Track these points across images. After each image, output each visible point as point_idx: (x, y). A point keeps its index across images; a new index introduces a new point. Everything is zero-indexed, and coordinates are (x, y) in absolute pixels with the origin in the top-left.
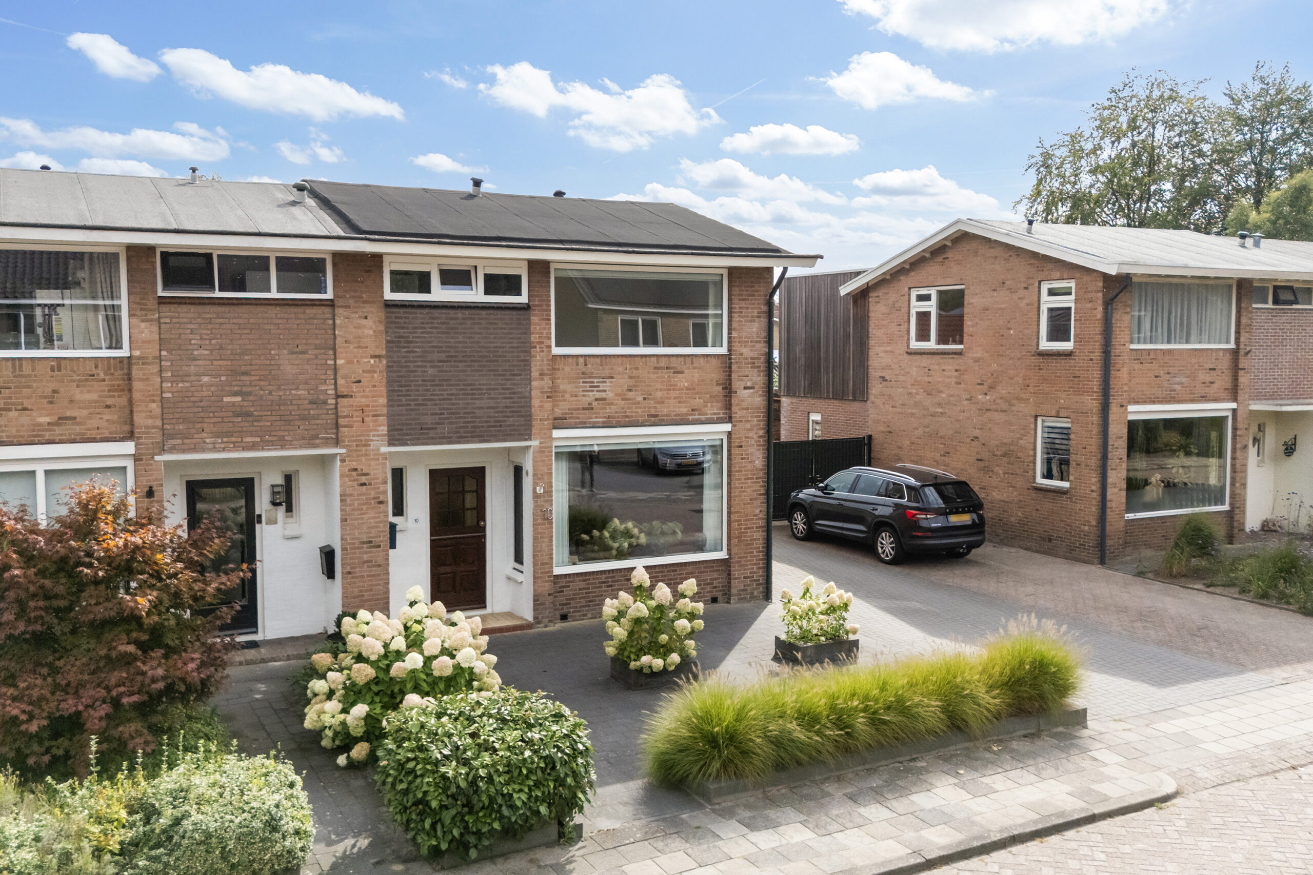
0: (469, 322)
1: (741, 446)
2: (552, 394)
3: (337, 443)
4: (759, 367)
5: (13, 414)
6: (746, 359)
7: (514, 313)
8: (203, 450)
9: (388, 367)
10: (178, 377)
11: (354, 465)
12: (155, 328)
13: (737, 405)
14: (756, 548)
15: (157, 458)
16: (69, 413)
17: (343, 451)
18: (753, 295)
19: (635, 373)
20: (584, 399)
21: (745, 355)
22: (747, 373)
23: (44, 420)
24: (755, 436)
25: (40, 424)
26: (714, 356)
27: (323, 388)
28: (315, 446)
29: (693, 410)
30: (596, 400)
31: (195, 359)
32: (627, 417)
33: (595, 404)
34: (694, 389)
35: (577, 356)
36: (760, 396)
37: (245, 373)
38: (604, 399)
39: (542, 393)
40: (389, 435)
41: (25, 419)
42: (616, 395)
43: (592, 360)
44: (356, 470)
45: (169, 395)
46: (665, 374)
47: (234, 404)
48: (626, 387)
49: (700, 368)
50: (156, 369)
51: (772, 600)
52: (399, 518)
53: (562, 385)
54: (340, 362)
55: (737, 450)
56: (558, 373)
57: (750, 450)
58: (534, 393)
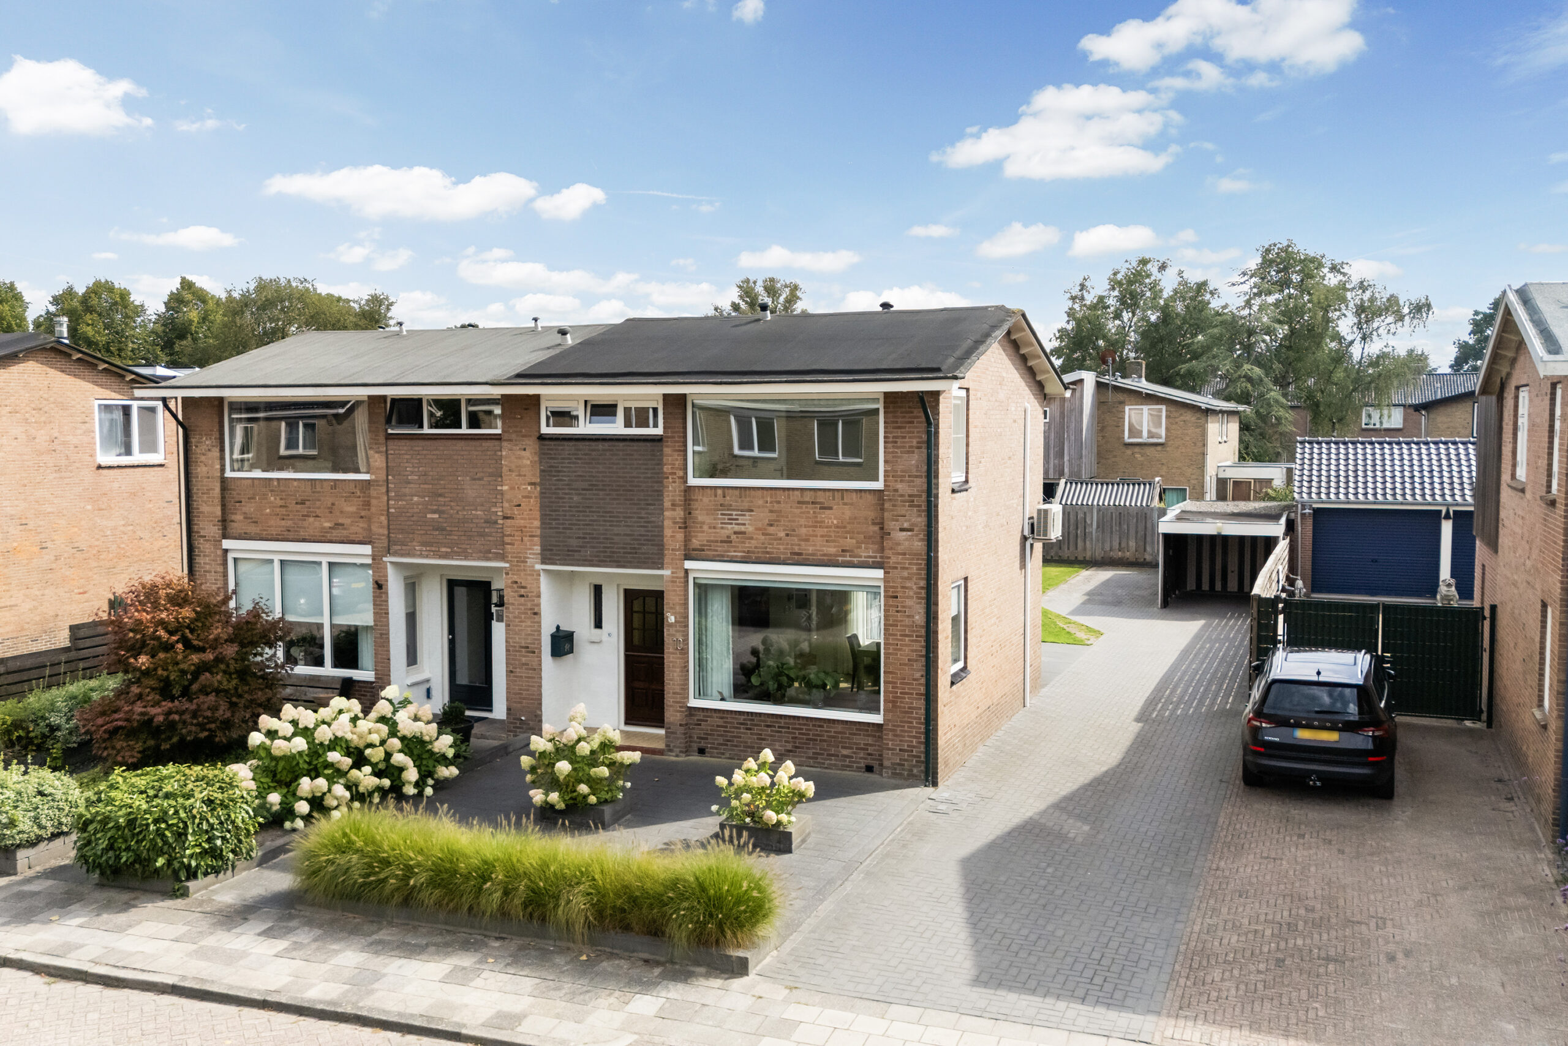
1: (896, 597)
2: (686, 526)
3: (502, 557)
5: (311, 519)
6: (902, 496)
8: (413, 555)
9: (541, 493)
10: (400, 497)
11: (515, 578)
12: (384, 459)
13: (891, 549)
15: (385, 559)
16: (340, 521)
17: (507, 565)
18: (912, 422)
19: (777, 507)
21: (901, 492)
22: (903, 512)
23: (327, 525)
25: (324, 528)
26: (869, 491)
27: (494, 509)
28: (488, 559)
31: (409, 483)
32: (768, 553)
34: (845, 527)
35: (716, 488)
36: (921, 540)
37: (440, 495)
38: (744, 533)
39: (675, 523)
40: (541, 554)
41: (317, 524)
42: (757, 529)
43: (730, 491)
44: (516, 582)
45: (392, 510)
46: (811, 510)
47: (433, 520)
48: (767, 522)
49: (852, 504)
50: (384, 489)
51: (935, 784)
52: (598, 631)
53: (700, 516)
54: (505, 488)
55: (891, 601)
56: (695, 505)
57: (909, 602)
58: (667, 523)
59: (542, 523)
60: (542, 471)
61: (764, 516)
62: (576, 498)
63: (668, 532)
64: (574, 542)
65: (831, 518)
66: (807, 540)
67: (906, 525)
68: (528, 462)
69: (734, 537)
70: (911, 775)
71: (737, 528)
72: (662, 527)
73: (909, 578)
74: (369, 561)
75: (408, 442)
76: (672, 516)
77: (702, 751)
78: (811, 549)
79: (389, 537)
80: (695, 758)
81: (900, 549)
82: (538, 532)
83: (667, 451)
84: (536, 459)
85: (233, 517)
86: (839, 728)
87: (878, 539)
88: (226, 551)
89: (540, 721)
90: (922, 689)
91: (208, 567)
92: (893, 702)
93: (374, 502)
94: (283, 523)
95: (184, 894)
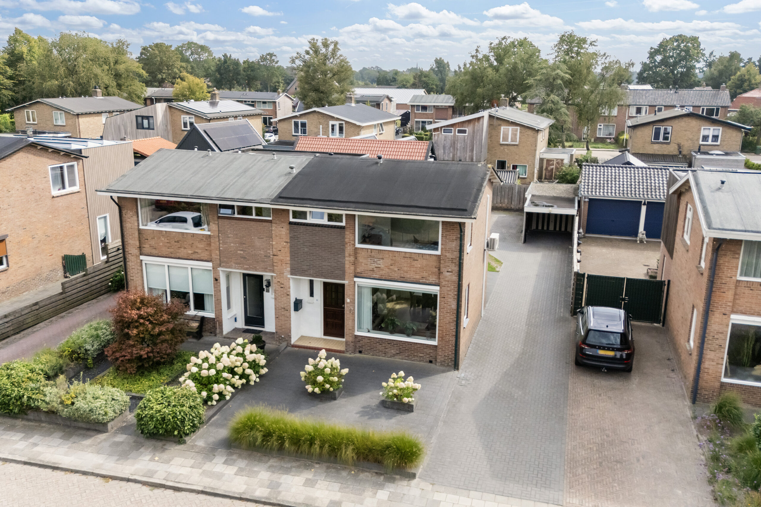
0: (320, 232)
1: (446, 298)
2: (355, 263)
3: (273, 271)
4: (455, 263)
5: (182, 249)
7: (339, 229)
8: (232, 268)
9: (290, 246)
10: (224, 243)
11: (279, 280)
12: (217, 226)
13: (443, 279)
14: (450, 344)
15: (218, 269)
16: (196, 251)
17: (275, 275)
18: (454, 229)
19: (394, 258)
20: (370, 266)
21: (449, 257)
22: (449, 265)
23: (190, 252)
24: (452, 294)
25: (189, 254)
26: (434, 255)
27: (268, 251)
29: (422, 278)
32: (390, 277)
34: (423, 268)
35: (368, 249)
36: (456, 276)
37: (244, 244)
38: (380, 268)
39: (350, 262)
40: (290, 271)
41: (185, 251)
42: (385, 266)
43: (374, 251)
44: (279, 282)
45: (221, 249)
47: (241, 254)
48: (390, 264)
49: (426, 260)
50: (217, 240)
51: (458, 369)
52: (311, 298)
53: (361, 259)
54: (274, 243)
55: (442, 299)
56: (358, 255)
57: (449, 300)
58: (346, 262)
59: (291, 259)
60: (291, 237)
61: (389, 262)
62: (306, 249)
63: (347, 266)
64: (305, 267)
65: (417, 264)
66: (407, 272)
67: (450, 270)
68: (284, 233)
69: (375, 269)
70: (448, 365)
71: (377, 266)
72: (345, 264)
73: (450, 291)
74: (211, 269)
75: (228, 220)
76: (348, 260)
77: (360, 352)
78: (408, 276)
79: (220, 260)
80: (358, 355)
81: (447, 279)
82: (289, 262)
83: (347, 233)
84: (288, 232)
85: (144, 246)
86: (419, 346)
87: (437, 274)
88: (142, 260)
89: (290, 338)
90: (454, 334)
91: (133, 267)
92: (442, 338)
93: (212, 244)
94: (169, 250)
95: (184, 442)
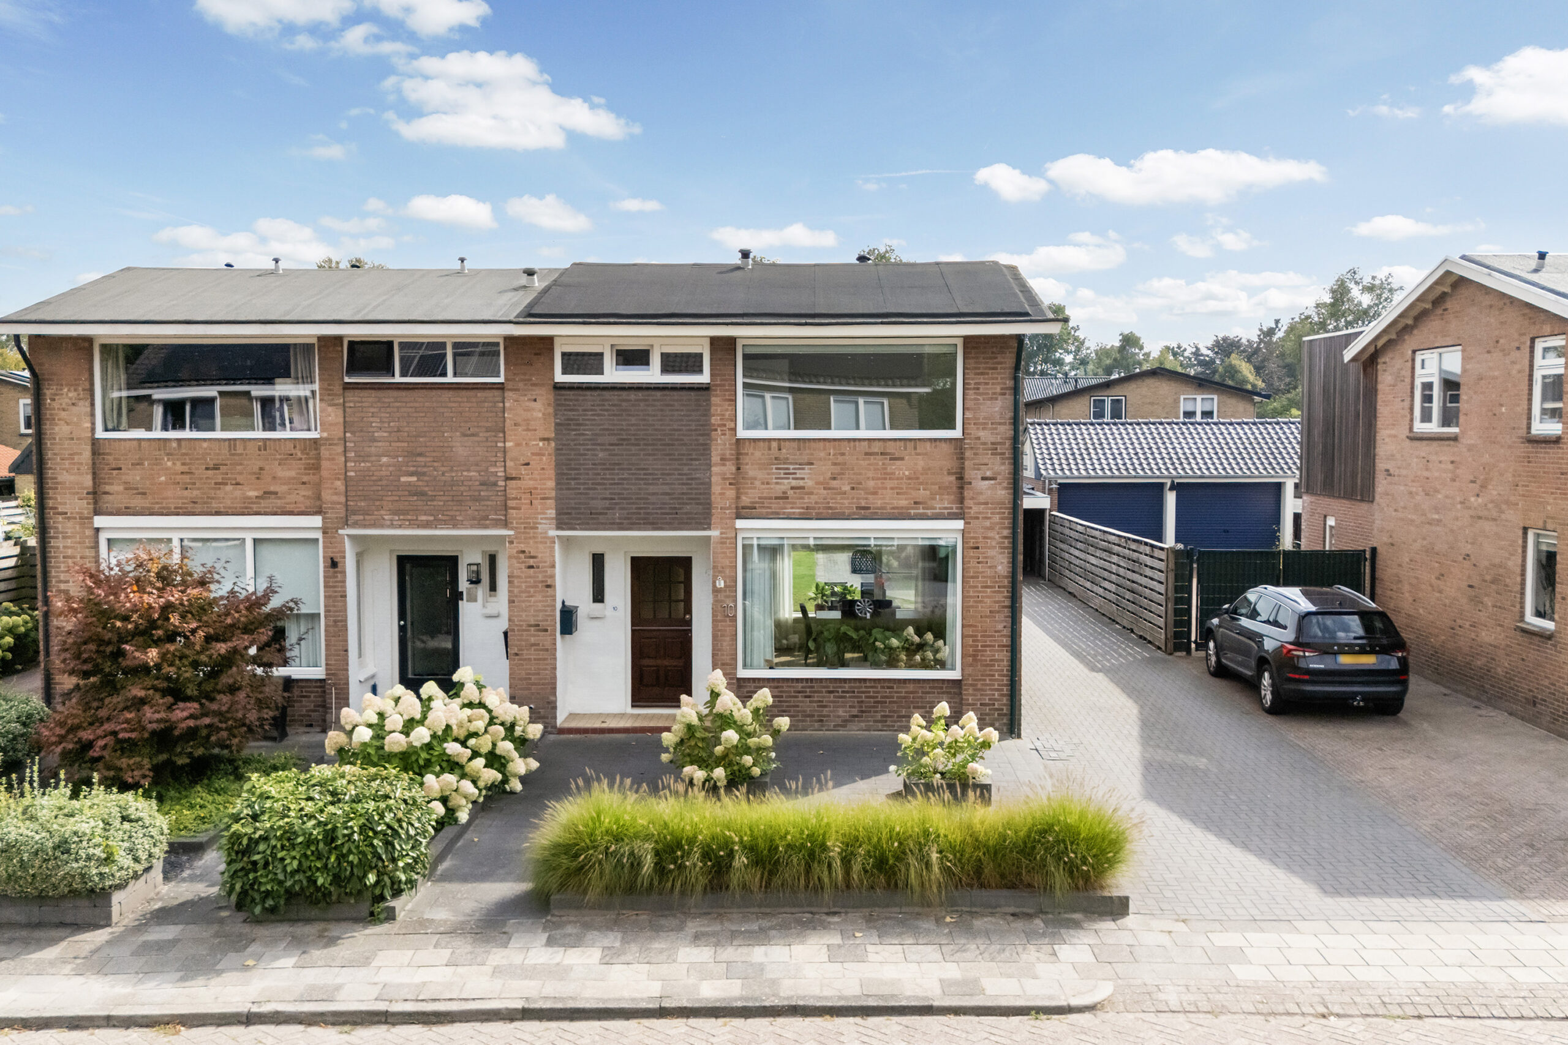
0: (642, 404)
1: (978, 548)
2: (738, 480)
3: (506, 524)
4: (1004, 454)
5: (229, 488)
6: (985, 444)
7: (692, 393)
8: (382, 527)
9: (557, 449)
10: (362, 457)
11: (522, 547)
12: (340, 412)
13: (973, 498)
14: (997, 671)
15: (341, 532)
16: (272, 489)
17: (511, 533)
18: (996, 369)
19: (840, 459)
20: (778, 487)
21: (983, 440)
22: (986, 461)
23: (253, 494)
24: (997, 537)
25: (250, 498)
26: (945, 440)
27: (492, 469)
28: (486, 527)
29: (915, 503)
30: (792, 488)
31: (375, 440)
32: (830, 508)
33: (790, 493)
34: (918, 478)
35: (770, 440)
36: (1006, 488)
37: (420, 455)
38: (803, 488)
39: (724, 479)
40: (557, 519)
41: (238, 493)
42: (817, 483)
43: (787, 443)
44: (523, 552)
45: (352, 474)
46: (879, 461)
47: (409, 483)
48: (829, 475)
49: (926, 454)
51: (1019, 736)
52: (599, 605)
53: (751, 471)
54: (509, 444)
55: (972, 553)
57: (991, 553)
59: (558, 484)
60: (557, 424)
61: (825, 469)
63: (716, 489)
64: (599, 504)
65: (902, 469)
66: (875, 493)
67: (988, 474)
68: (540, 415)
72: (709, 484)
73: (991, 528)
74: (318, 535)
75: (373, 393)
76: (719, 472)
78: (879, 503)
79: (347, 506)
81: (982, 499)
82: (553, 494)
83: (715, 400)
84: (551, 410)
85: (108, 488)
86: (911, 687)
87: (955, 489)
88: (98, 530)
91: (70, 552)
93: (325, 464)
94: (186, 493)
